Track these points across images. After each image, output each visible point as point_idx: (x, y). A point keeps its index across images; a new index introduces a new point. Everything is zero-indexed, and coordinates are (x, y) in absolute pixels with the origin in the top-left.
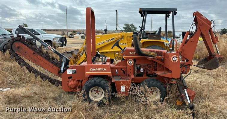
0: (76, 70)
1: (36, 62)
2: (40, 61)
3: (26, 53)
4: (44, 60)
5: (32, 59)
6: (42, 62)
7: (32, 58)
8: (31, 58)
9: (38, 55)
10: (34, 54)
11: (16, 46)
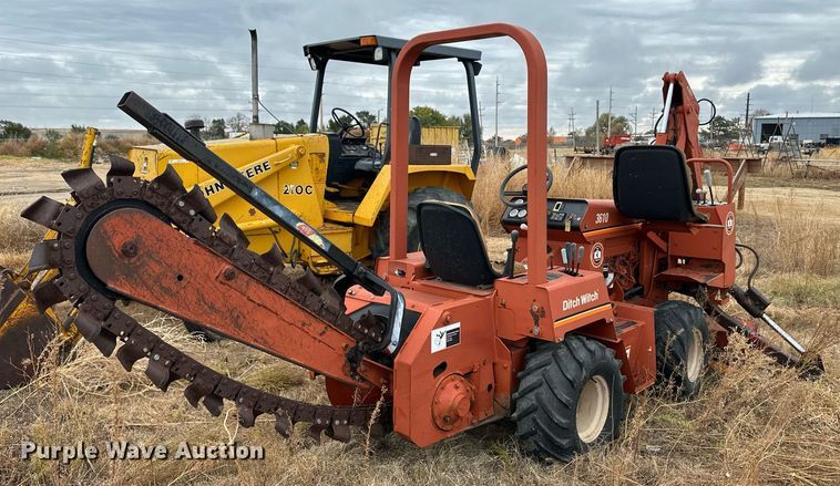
0: (458, 325)
1: (239, 327)
2: (260, 315)
3: (180, 278)
4: (281, 304)
5: (218, 311)
6: (270, 323)
7: (218, 305)
8: (212, 307)
9: (253, 283)
10: (229, 276)
11: (118, 242)
